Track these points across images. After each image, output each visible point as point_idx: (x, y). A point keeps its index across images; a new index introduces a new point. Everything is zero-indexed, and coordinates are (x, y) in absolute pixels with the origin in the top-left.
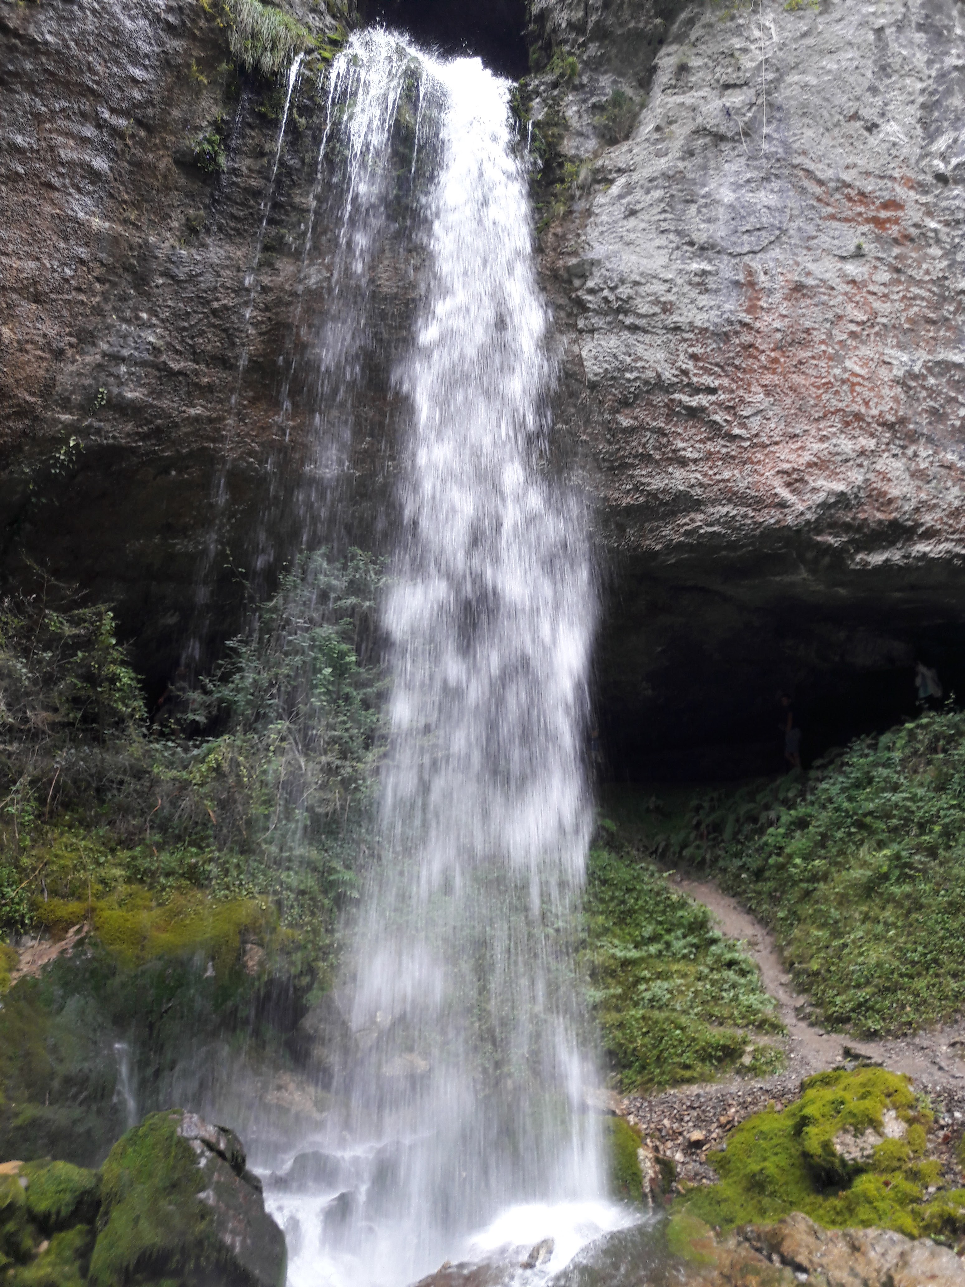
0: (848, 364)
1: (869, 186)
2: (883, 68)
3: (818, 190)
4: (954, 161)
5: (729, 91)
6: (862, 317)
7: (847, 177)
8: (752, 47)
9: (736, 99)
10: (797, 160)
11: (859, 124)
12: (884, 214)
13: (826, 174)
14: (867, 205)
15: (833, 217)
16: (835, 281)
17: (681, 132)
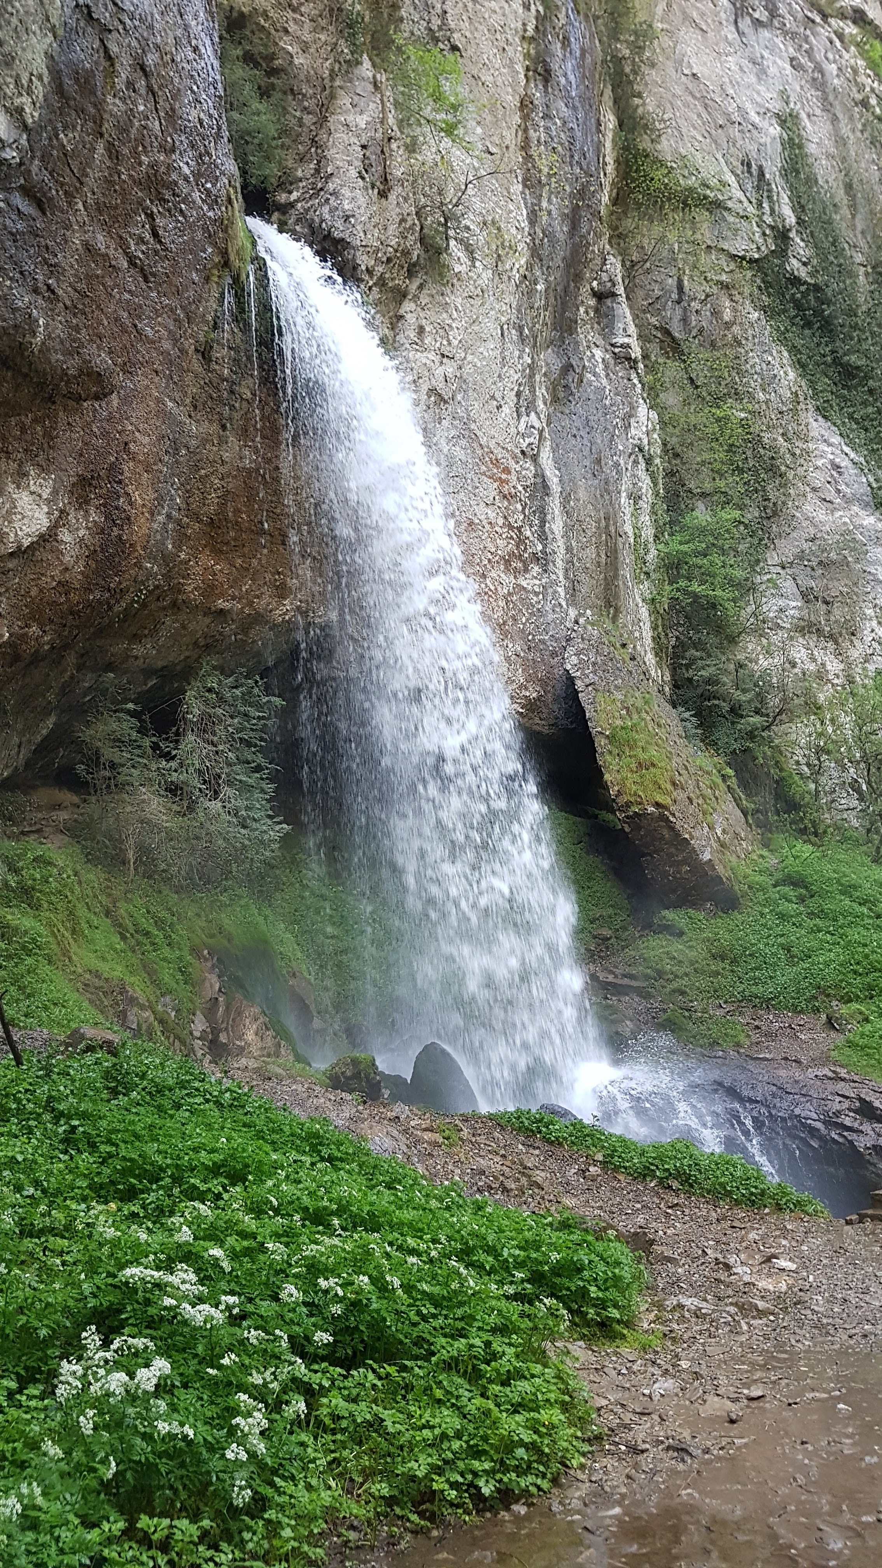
0: (488, 582)
1: (499, 453)
2: (504, 359)
3: (479, 452)
4: (528, 441)
5: (445, 360)
6: (493, 550)
7: (492, 444)
8: (454, 325)
9: (450, 368)
10: (473, 426)
11: (495, 403)
12: (504, 476)
13: (483, 441)
14: (498, 468)
15: (484, 474)
16: (485, 522)
17: (425, 388)
